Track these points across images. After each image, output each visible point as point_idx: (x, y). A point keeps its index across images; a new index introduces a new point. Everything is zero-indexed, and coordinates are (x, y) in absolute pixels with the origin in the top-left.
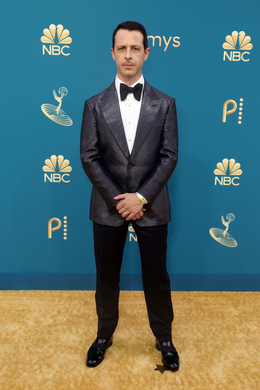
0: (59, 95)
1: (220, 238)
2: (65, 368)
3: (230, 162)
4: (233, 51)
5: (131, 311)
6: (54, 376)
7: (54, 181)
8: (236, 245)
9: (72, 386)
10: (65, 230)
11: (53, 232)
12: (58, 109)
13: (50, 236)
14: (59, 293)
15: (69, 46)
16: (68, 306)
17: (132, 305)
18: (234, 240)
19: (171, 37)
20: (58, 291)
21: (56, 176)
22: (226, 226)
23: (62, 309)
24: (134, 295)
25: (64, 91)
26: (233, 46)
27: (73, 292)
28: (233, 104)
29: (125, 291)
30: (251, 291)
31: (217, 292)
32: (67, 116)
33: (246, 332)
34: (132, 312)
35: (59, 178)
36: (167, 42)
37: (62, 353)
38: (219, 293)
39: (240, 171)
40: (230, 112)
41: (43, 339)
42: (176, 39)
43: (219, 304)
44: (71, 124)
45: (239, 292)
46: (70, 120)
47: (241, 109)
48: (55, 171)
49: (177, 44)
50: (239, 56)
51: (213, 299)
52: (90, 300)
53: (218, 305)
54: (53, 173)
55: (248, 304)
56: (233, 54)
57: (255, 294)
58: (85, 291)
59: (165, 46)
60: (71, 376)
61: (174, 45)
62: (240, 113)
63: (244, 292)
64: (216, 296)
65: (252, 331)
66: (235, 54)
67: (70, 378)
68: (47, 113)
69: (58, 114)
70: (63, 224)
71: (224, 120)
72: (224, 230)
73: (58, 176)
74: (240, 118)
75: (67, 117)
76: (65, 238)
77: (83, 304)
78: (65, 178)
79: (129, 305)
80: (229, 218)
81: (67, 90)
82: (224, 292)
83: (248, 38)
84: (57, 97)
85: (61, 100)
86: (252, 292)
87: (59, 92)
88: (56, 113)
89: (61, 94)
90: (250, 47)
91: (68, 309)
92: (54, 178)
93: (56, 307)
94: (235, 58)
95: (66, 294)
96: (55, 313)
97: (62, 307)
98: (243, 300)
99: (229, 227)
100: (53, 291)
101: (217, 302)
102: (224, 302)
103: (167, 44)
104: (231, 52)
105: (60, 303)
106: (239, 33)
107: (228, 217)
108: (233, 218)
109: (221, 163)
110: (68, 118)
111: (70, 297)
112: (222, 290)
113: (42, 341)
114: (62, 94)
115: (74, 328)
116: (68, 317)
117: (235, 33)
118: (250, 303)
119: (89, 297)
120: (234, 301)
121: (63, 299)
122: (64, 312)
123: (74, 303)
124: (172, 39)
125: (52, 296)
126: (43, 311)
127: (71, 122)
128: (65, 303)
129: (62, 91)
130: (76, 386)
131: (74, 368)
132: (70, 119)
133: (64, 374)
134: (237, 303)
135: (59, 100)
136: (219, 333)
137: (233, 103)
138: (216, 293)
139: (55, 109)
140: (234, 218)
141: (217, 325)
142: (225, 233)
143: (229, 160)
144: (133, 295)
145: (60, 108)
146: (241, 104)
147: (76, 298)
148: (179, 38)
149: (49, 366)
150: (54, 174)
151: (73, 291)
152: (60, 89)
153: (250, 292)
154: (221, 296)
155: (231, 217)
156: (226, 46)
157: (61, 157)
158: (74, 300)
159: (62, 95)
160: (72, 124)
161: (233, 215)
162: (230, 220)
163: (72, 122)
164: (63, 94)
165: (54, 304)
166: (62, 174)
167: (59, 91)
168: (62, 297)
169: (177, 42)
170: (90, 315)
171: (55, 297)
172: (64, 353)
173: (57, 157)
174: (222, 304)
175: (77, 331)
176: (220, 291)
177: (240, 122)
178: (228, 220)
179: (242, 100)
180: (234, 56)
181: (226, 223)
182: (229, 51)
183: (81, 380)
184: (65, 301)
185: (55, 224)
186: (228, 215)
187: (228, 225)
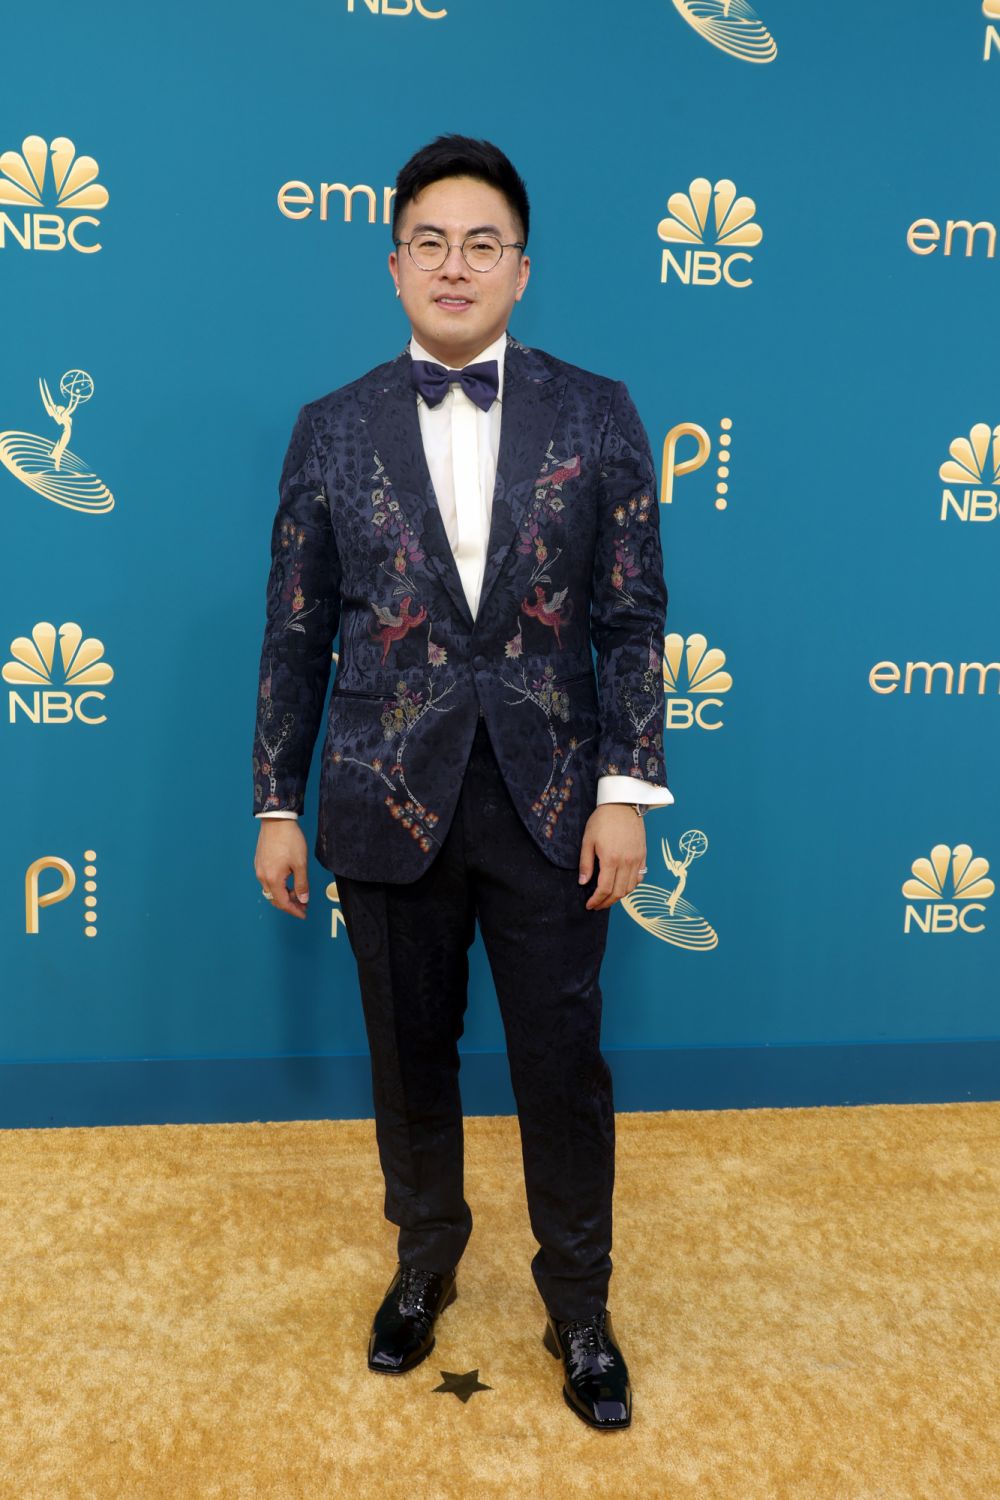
0: (61, 400)
1: (656, 919)
2: (107, 1399)
3: (690, 646)
5: (342, 1190)
6: (71, 1432)
7: (47, 720)
8: (713, 943)
9: (137, 1461)
10: (91, 901)
11: (45, 908)
12: (59, 451)
13: (33, 926)
14: (68, 1139)
15: (98, 218)
16: (106, 1183)
17: (343, 1171)
18: (705, 927)
20: (67, 1130)
21: (52, 700)
22: (676, 875)
23: (84, 1194)
24: (350, 1133)
25: (80, 383)
26: (692, 232)
27: (124, 1130)
28: (698, 439)
29: (318, 1123)
30: (767, 1106)
31: (649, 1113)
32: (93, 475)
33: (753, 1245)
34: (347, 1193)
35: (66, 706)
37: (95, 1347)
38: (657, 1116)
39: (726, 677)
40: (688, 465)
41: (19, 1301)
43: (658, 1156)
44: (109, 505)
45: (724, 1111)
46: (103, 491)
47: (724, 456)
48: (49, 683)
50: (716, 267)
51: (636, 1140)
52: (189, 1158)
53: (655, 1160)
54: (42, 689)
55: (758, 1152)
57: (781, 1115)
58: (167, 1126)
60: (132, 1427)
62: (723, 472)
63: (744, 1111)
64: (648, 1128)
65: (774, 1242)
66: (703, 261)
67: (127, 1433)
68: (19, 464)
69: (58, 469)
70: (81, 878)
71: (667, 496)
72: (671, 891)
73: (62, 701)
74: (722, 488)
75: (94, 479)
77: (165, 1173)
78: (90, 708)
79: (335, 1170)
80: (687, 846)
81: (91, 380)
82: (674, 1114)
83: (747, 205)
84: (54, 406)
85: (70, 416)
86: (770, 1109)
87: (63, 388)
88: (53, 465)
89: (68, 395)
90: (752, 235)
91: (106, 1192)
92: (47, 707)
93: (62, 1186)
94: (703, 274)
95: (97, 1138)
96: (60, 1206)
97: (83, 1185)
98: (740, 1138)
99: (687, 879)
100: (47, 1130)
101: (649, 1148)
102: (673, 1149)
104: (689, 253)
105: (79, 1173)
106: (713, 187)
107: (683, 841)
108: (703, 848)
110: (98, 486)
111: (112, 1151)
112: (666, 1108)
113: (16, 1309)
114: (72, 394)
115: (132, 1262)
116: (106, 1219)
117: (700, 186)
118: (764, 1148)
119: (185, 1147)
120: (708, 1142)
121: (86, 1159)
122: (93, 1205)
123: (129, 1169)
125: (45, 1148)
126: (14, 1203)
127: (107, 498)
128: (94, 1171)
129: (73, 384)
130: (152, 1460)
131: (141, 1400)
132: (103, 487)
133: (106, 1421)
134: (720, 1150)
135: (62, 416)
136: (662, 1253)
137: (695, 435)
138: (645, 1119)
139: (49, 449)
140: (706, 846)
141: (653, 1228)
142: (674, 899)
143: (685, 640)
144: (346, 1136)
145: (67, 448)
146: (725, 440)
147: (135, 1153)
149: (47, 1396)
150: (47, 695)
151: (121, 1128)
152: (64, 377)
153: (765, 1110)
154: (662, 1127)
155: (694, 844)
156: (668, 230)
157: (71, 630)
158: (128, 1159)
159: (75, 398)
160: (112, 506)
161: (702, 836)
162: (693, 854)
163: (111, 498)
164: (79, 397)
165: (54, 1177)
166: (75, 691)
167: (62, 383)
168: (81, 1150)
170: (190, 1212)
171: (57, 1151)
172: (101, 1349)
173: (57, 629)
174: (669, 1155)
175: (144, 1268)
176: (658, 1110)
177: (721, 504)
178: (685, 852)
179: (726, 424)
180: (698, 266)
181: (678, 863)
183: (170, 1440)
184: (94, 1165)
185: (50, 879)
186: (684, 836)
187: (686, 872)
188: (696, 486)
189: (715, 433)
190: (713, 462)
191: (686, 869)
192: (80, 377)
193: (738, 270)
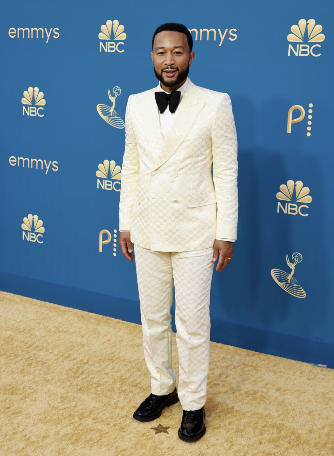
0: (113, 95)
1: (283, 283)
3: (296, 185)
4: (300, 43)
7: (106, 189)
8: (304, 296)
10: (115, 245)
11: (104, 245)
12: (112, 110)
13: (101, 250)
15: (124, 43)
18: (301, 289)
19: (227, 30)
21: (107, 183)
22: (291, 268)
26: (300, 38)
28: (301, 111)
35: (111, 185)
36: (223, 35)
39: (310, 197)
40: (296, 120)
42: (233, 32)
47: (310, 117)
48: (107, 178)
49: (233, 37)
50: (307, 50)
54: (105, 179)
56: (300, 48)
59: (221, 40)
61: (230, 38)
62: (310, 123)
66: (303, 48)
69: (111, 115)
71: (289, 131)
72: (289, 274)
73: (110, 183)
74: (309, 129)
75: (120, 118)
76: (115, 254)
80: (295, 258)
81: (120, 89)
83: (319, 27)
84: (111, 97)
85: (115, 100)
87: (113, 92)
88: (110, 114)
89: (115, 94)
90: (321, 38)
92: (106, 185)
94: (303, 53)
99: (295, 270)
103: (222, 38)
104: (298, 45)
106: (307, 22)
107: (294, 256)
108: (300, 260)
109: (286, 186)
117: (302, 22)
124: (228, 31)
129: (116, 90)
132: (122, 121)
137: (299, 109)
139: (109, 109)
140: (302, 259)
142: (290, 277)
143: (295, 183)
145: (114, 109)
146: (310, 111)
148: (235, 30)
150: (106, 181)
152: (114, 88)
155: (297, 258)
156: (291, 38)
157: (113, 163)
160: (124, 126)
161: (300, 255)
162: (297, 261)
166: (113, 181)
167: (113, 90)
169: (233, 35)
173: (110, 162)
177: (309, 134)
178: (294, 260)
179: (311, 105)
180: (301, 50)
181: (291, 264)
182: (294, 44)
185: (105, 237)
186: (294, 254)
187: (294, 268)
188: (299, 128)
189: (307, 109)
190: (306, 119)
191: (295, 266)
192: (118, 89)
193: (316, 51)
